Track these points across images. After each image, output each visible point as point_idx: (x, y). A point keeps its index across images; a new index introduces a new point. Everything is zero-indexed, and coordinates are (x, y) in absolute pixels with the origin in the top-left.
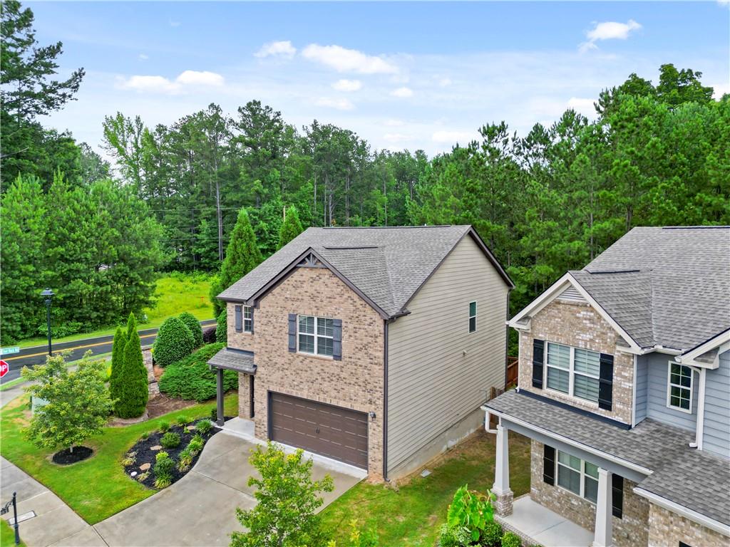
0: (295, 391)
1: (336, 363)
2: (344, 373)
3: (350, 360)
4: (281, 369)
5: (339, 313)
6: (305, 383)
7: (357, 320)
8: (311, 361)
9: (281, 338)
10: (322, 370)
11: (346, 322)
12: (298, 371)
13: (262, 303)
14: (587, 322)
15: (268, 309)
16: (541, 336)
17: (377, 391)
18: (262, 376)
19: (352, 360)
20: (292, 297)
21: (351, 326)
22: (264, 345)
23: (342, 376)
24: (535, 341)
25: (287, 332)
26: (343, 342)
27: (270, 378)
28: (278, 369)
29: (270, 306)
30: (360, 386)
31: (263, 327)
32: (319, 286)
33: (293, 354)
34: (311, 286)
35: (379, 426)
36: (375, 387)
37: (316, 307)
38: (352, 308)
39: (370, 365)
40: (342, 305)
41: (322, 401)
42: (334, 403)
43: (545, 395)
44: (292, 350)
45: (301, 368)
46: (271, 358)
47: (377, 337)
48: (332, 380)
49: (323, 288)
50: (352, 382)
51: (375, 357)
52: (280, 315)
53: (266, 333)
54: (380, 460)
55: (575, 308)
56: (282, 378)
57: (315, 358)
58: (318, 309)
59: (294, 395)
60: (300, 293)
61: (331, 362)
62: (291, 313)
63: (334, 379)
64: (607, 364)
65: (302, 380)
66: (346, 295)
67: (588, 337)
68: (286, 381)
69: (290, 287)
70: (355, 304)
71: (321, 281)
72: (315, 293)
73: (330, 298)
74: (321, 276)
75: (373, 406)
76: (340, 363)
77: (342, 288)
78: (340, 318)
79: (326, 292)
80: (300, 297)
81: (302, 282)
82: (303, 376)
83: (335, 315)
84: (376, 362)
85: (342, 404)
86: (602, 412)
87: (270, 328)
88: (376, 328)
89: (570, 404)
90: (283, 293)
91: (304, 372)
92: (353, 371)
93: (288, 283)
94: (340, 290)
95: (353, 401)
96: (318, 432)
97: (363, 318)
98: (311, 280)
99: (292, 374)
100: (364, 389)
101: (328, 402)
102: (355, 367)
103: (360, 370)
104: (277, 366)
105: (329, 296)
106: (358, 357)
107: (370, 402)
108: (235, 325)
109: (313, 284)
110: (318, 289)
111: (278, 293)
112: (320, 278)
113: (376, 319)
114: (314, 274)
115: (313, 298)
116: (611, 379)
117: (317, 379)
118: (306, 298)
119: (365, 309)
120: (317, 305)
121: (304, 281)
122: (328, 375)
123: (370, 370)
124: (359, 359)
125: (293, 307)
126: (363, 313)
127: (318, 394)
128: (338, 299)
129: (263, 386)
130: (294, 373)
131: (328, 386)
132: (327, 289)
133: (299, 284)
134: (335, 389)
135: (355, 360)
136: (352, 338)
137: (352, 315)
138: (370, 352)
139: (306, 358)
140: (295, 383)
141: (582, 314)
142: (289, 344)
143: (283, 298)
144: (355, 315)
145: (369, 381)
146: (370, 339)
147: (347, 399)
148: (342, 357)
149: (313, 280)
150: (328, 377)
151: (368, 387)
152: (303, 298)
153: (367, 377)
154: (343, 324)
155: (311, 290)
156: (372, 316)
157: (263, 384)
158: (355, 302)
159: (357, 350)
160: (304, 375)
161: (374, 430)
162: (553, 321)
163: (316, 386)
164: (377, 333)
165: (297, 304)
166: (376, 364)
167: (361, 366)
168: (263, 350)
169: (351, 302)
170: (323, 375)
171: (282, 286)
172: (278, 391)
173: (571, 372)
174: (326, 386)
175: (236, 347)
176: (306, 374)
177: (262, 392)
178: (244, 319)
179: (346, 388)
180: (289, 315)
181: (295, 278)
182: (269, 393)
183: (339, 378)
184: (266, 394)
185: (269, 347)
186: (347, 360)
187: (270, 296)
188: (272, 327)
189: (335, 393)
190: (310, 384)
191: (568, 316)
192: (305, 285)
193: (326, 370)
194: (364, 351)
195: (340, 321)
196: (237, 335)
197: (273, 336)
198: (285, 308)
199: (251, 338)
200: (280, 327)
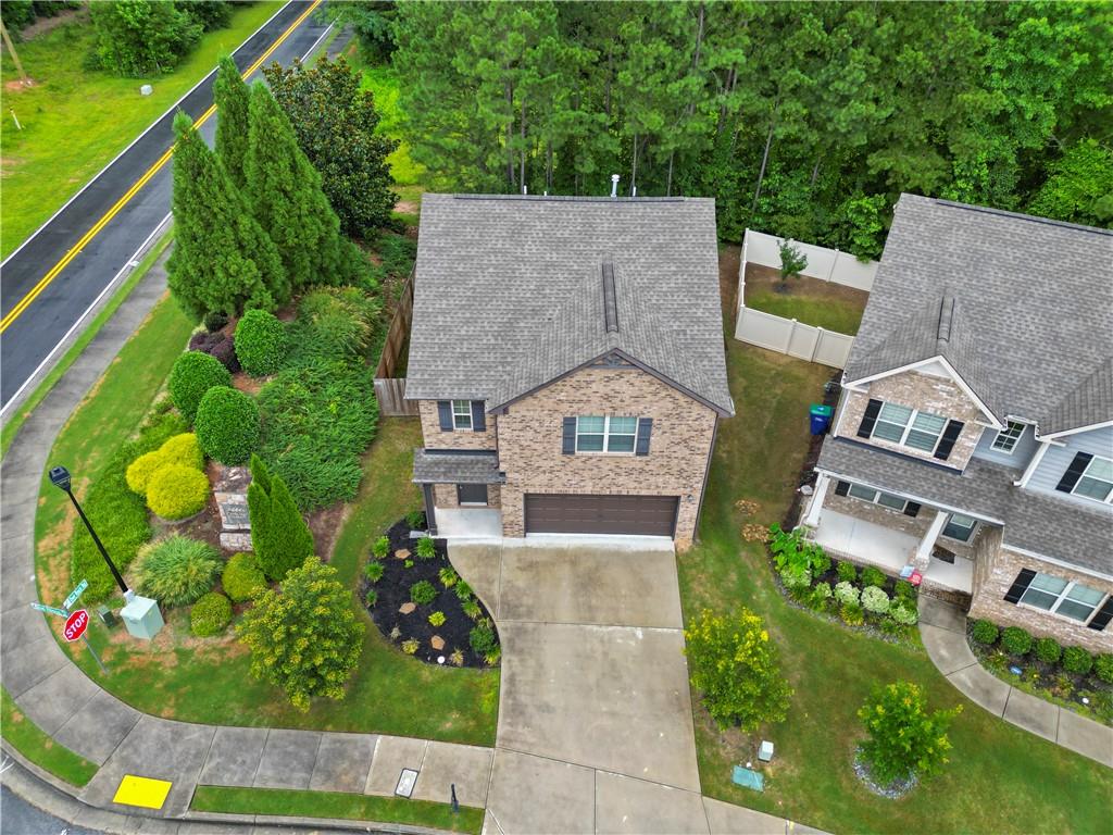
1: (638, 458)
2: (650, 467)
3: (661, 454)
4: (548, 471)
5: (649, 412)
6: (588, 481)
7: (677, 416)
8: (600, 460)
9: (549, 442)
10: (617, 466)
11: (660, 420)
12: (577, 471)
13: (514, 407)
14: (945, 394)
15: (525, 413)
16: (880, 397)
17: (696, 477)
18: (514, 482)
19: (664, 454)
21: (666, 424)
22: (518, 451)
23: (647, 469)
24: (871, 400)
25: (561, 434)
26: (652, 438)
27: (527, 482)
28: (544, 472)
29: (528, 410)
30: (672, 475)
31: (516, 433)
32: (619, 386)
33: (569, 455)
34: (605, 386)
36: (695, 473)
38: (671, 406)
39: (689, 456)
40: (655, 404)
41: (615, 493)
42: (633, 493)
43: (870, 443)
44: (567, 451)
45: (583, 468)
46: (529, 463)
47: (704, 431)
48: (632, 474)
49: (625, 387)
50: (662, 473)
51: (699, 449)
52: (548, 419)
53: (521, 438)
54: (691, 529)
55: (933, 381)
56: (551, 480)
57: (607, 456)
59: (571, 493)
60: (584, 394)
61: (632, 458)
62: (568, 415)
63: (635, 472)
64: (954, 429)
65: (583, 479)
66: (664, 393)
67: (940, 405)
68: (556, 482)
69: (567, 388)
70: (677, 402)
71: (624, 379)
72: (612, 394)
73: (635, 397)
74: (623, 375)
75: (689, 489)
76: (644, 458)
77: (658, 386)
78: (651, 416)
79: (631, 391)
80: (585, 398)
81: (589, 383)
82: (585, 474)
83: (644, 414)
84: (699, 452)
85: (644, 493)
86: (937, 461)
87: (530, 434)
88: (704, 423)
89: (900, 452)
90: (554, 395)
91: (587, 471)
92: (665, 463)
93: (565, 383)
94: (654, 388)
95: (661, 489)
96: (600, 515)
97: (685, 415)
98: (606, 379)
99: (566, 475)
100: (678, 476)
101: (624, 493)
102: (669, 459)
103: (675, 461)
104: (541, 470)
105: (634, 395)
106: (674, 450)
107: (685, 487)
108: (438, 422)
109: (608, 384)
110: (617, 388)
111: (545, 396)
112: (622, 377)
113: (706, 415)
114: (611, 373)
115: (607, 398)
116: (956, 439)
117: (608, 475)
118: (595, 399)
119: (691, 406)
120: (613, 405)
121: (594, 381)
122: (626, 470)
123: (689, 460)
124: (675, 452)
125: (571, 410)
126: (687, 410)
127: (609, 488)
128: (650, 397)
129: (517, 490)
130: (570, 473)
131: (624, 480)
132: (631, 388)
133: (584, 385)
134: (635, 481)
135: (668, 454)
136: (667, 434)
137: (669, 412)
138: (692, 445)
139: (589, 457)
140: (573, 482)
141: (940, 386)
142: (564, 447)
143: (555, 400)
144: (674, 413)
145: (686, 469)
146: (694, 434)
147: (653, 487)
148: (650, 452)
149: (609, 379)
150: (626, 472)
151: (684, 475)
152: (591, 399)
153: (684, 466)
154: (655, 422)
155: (602, 390)
156: (700, 412)
157: (516, 488)
158: (677, 400)
159: (672, 444)
160: (587, 473)
161: (688, 507)
162: (900, 387)
163: (606, 481)
164: (705, 427)
165: (575, 406)
166: (699, 454)
167: (676, 458)
169: (671, 399)
170: (618, 470)
171: (552, 387)
172: (544, 492)
173: (908, 428)
174: (620, 480)
175: (444, 447)
176: (590, 473)
177: (514, 496)
178: (454, 414)
179: (652, 479)
180: (565, 419)
181: (577, 378)
182: (527, 496)
183: (642, 471)
184: (521, 496)
185: (527, 453)
186: (657, 454)
187: (530, 400)
188: (532, 432)
189: (636, 484)
190: (597, 481)
191: (922, 385)
192: (594, 385)
193: (623, 466)
194: (683, 444)
195: (651, 420)
196: (443, 435)
197: (535, 440)
198: (556, 411)
199: (472, 434)
200: (547, 431)
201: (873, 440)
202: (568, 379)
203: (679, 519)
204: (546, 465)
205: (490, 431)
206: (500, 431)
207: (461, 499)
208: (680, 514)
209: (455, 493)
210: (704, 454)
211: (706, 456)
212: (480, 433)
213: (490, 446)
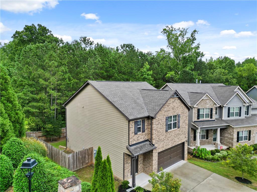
0: (167, 147)
2: (180, 132)
5: (179, 112)
6: (170, 142)
7: (183, 113)
9: (163, 128)
12: (168, 138)
13: (157, 116)
16: (199, 108)
17: (187, 133)
20: (167, 110)
21: (182, 115)
22: (157, 134)
24: (198, 109)
25: (165, 124)
26: (180, 121)
28: (162, 141)
29: (159, 116)
30: (183, 134)
31: (157, 126)
32: (175, 104)
33: (167, 133)
38: (182, 109)
39: (185, 126)
40: (180, 109)
43: (200, 120)
44: (166, 131)
46: (159, 138)
48: (177, 136)
52: (163, 119)
53: (158, 128)
55: (206, 100)
56: (163, 144)
57: (173, 131)
60: (169, 108)
61: (177, 130)
62: (167, 116)
64: (211, 110)
66: (181, 105)
67: (208, 105)
69: (167, 106)
71: (175, 102)
72: (174, 107)
73: (177, 107)
74: (175, 100)
75: (186, 138)
76: (179, 129)
77: (180, 103)
78: (179, 114)
81: (170, 104)
84: (187, 124)
85: (179, 143)
86: (211, 119)
88: (187, 114)
89: (205, 120)
90: (164, 109)
92: (182, 130)
96: (170, 158)
98: (173, 102)
101: (176, 144)
106: (183, 125)
108: (134, 131)
109: (173, 104)
115: (173, 109)
116: (212, 112)
117: (173, 138)
118: (171, 109)
123: (185, 128)
125: (167, 114)
126: (185, 110)
127: (174, 143)
128: (179, 107)
129: (156, 152)
130: (167, 140)
132: (177, 105)
136: (182, 119)
138: (186, 122)
139: (170, 132)
140: (167, 143)
142: (166, 129)
143: (164, 111)
146: (186, 118)
147: (181, 140)
151: (185, 133)
153: (185, 130)
155: (172, 106)
162: (202, 104)
163: (173, 141)
164: (187, 116)
165: (168, 112)
167: (183, 127)
169: (182, 107)
170: (175, 136)
171: (164, 107)
173: (204, 114)
174: (176, 139)
176: (170, 138)
178: (137, 127)
179: (180, 137)
180: (166, 118)
182: (158, 154)
183: (179, 134)
185: (159, 134)
186: (181, 127)
187: (160, 112)
188: (160, 125)
189: (178, 140)
191: (205, 102)
193: (176, 133)
194: (184, 122)
196: (135, 137)
197: (160, 128)
198: (164, 115)
199: (142, 135)
200: (163, 123)
201: (200, 119)
202: (167, 103)
203: (185, 151)
204: (163, 138)
206: (153, 126)
208: (185, 148)
211: (188, 126)
212: (144, 133)
213: (146, 139)
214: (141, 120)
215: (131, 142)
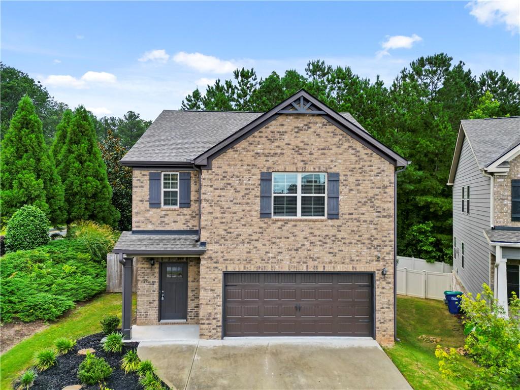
0: (270, 265)
1: (330, 222)
2: (342, 233)
3: (350, 216)
4: (247, 241)
5: (335, 166)
6: (285, 253)
7: (360, 171)
8: (295, 226)
9: (247, 203)
10: (311, 233)
11: (346, 175)
12: (274, 240)
13: (215, 163)
15: (227, 168)
16: (519, 176)
17: (386, 246)
18: (214, 255)
19: (354, 216)
20: (266, 151)
21: (351, 179)
22: (219, 216)
23: (339, 236)
24: (513, 181)
25: (259, 194)
26: (341, 197)
27: (227, 256)
28: (243, 242)
29: (229, 165)
30: (364, 243)
31: (218, 192)
32: (306, 136)
33: (266, 220)
34: (295, 137)
35: (389, 283)
36: (384, 241)
37: (303, 161)
38: (354, 158)
39: (377, 219)
40: (340, 156)
41: (311, 269)
42: (329, 268)
44: (264, 215)
45: (279, 236)
46: (229, 230)
47: (386, 188)
48: (326, 243)
49: (313, 138)
50: (353, 241)
51: (384, 209)
52: (247, 175)
53: (222, 199)
54: (390, 320)
56: (249, 252)
57: (301, 221)
58: (306, 164)
59: (269, 269)
60: (278, 147)
61: (325, 223)
62: (265, 170)
63: (328, 241)
65: (280, 250)
66: (346, 145)
68: (255, 255)
69: (264, 140)
70: (358, 154)
71: (312, 130)
72: (301, 145)
73: (322, 149)
74: (310, 125)
75: (381, 263)
76: (336, 222)
77: (341, 137)
78: (337, 171)
79: (318, 143)
80: (279, 152)
81: (282, 134)
82: (282, 245)
83: (331, 168)
84: (385, 214)
85: (339, 268)
87: (230, 193)
88: (385, 178)
90: (252, 147)
91: (283, 240)
92: (355, 229)
93: (261, 134)
94: (337, 139)
95: (355, 262)
96: (298, 309)
97: (368, 169)
98: (296, 130)
99: (264, 245)
100: (369, 246)
101: (320, 269)
102: (358, 224)
103: (365, 225)
104: (240, 238)
105: (322, 147)
106: (361, 212)
107: (378, 259)
108: (147, 198)
109: (298, 135)
110: (306, 140)
111: (244, 149)
112: (310, 128)
113: (385, 169)
114: (300, 123)
115: (298, 150)
117: (303, 245)
118: (288, 152)
119: (370, 159)
120: (304, 159)
121: (286, 132)
122: (320, 238)
123: (377, 224)
124: (363, 214)
125: (268, 164)
126: (369, 163)
127: (306, 263)
128: (334, 149)
129: (216, 268)
130: (267, 243)
131: (320, 251)
132: (319, 139)
133: (277, 136)
134: (330, 253)
135: (357, 216)
136: (354, 192)
137: (353, 166)
138: (377, 205)
139: (286, 222)
140: (270, 255)
142: (261, 209)
143: (253, 153)
144: (357, 166)
145: (376, 236)
146: (377, 191)
147: (347, 261)
148: (340, 214)
149: (299, 130)
150: (320, 241)
151: (375, 243)
152: (284, 151)
153: (374, 232)
154: (342, 178)
155: (295, 142)
156: (380, 166)
157: (215, 265)
158: (358, 152)
159: (360, 204)
160: (283, 243)
161: (383, 288)
163: (302, 253)
164: (386, 183)
165: (271, 159)
166: (385, 217)
167: (365, 221)
168: (217, 222)
169: (353, 152)
170: (313, 239)
171: (250, 139)
172: (242, 269)
174: (316, 251)
175: (150, 227)
176: (287, 242)
177: (213, 276)
178: (163, 190)
179: (346, 249)
180: (262, 174)
181: (271, 128)
182: (226, 275)
183: (335, 239)
184: (221, 276)
185: (228, 216)
186: (347, 217)
187: (230, 152)
188: (232, 191)
189: (330, 257)
190: (294, 253)
192: (286, 137)
193: (317, 232)
194: (369, 204)
195: (338, 174)
196: (151, 213)
197: (235, 201)
198: (254, 165)
199: (177, 212)
200: (246, 189)
202: (263, 129)
203: (378, 307)
204: (245, 232)
205: (194, 206)
206: (203, 190)
207: (161, 317)
208: (377, 298)
209: (156, 303)
210: (390, 216)
211: (392, 219)
212: (185, 211)
213: (193, 226)
214: (178, 173)
215: (137, 224)
